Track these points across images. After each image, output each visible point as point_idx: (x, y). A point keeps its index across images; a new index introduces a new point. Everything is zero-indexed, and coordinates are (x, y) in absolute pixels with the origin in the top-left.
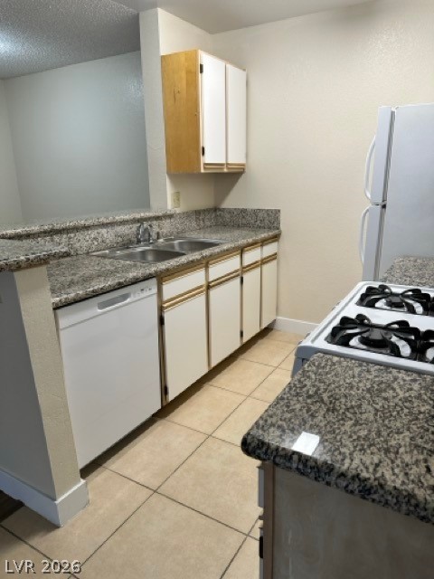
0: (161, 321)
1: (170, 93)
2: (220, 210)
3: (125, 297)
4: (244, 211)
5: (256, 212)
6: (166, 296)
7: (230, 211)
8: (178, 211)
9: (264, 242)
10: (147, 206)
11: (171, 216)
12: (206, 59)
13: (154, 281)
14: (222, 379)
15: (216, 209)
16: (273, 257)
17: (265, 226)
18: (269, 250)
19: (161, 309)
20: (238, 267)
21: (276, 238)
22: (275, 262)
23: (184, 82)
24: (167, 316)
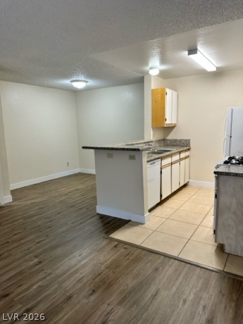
0: (161, 172)
1: (154, 101)
2: (166, 140)
3: (154, 163)
4: (176, 140)
5: (180, 141)
6: (163, 165)
7: (170, 140)
8: (154, 140)
9: (186, 151)
10: (143, 138)
11: (152, 142)
12: (168, 91)
13: (160, 160)
14: (175, 197)
15: (164, 140)
16: (188, 157)
17: (184, 145)
18: (187, 154)
19: (161, 169)
20: (179, 159)
21: (189, 149)
22: (188, 159)
23: (160, 98)
24: (162, 171)
